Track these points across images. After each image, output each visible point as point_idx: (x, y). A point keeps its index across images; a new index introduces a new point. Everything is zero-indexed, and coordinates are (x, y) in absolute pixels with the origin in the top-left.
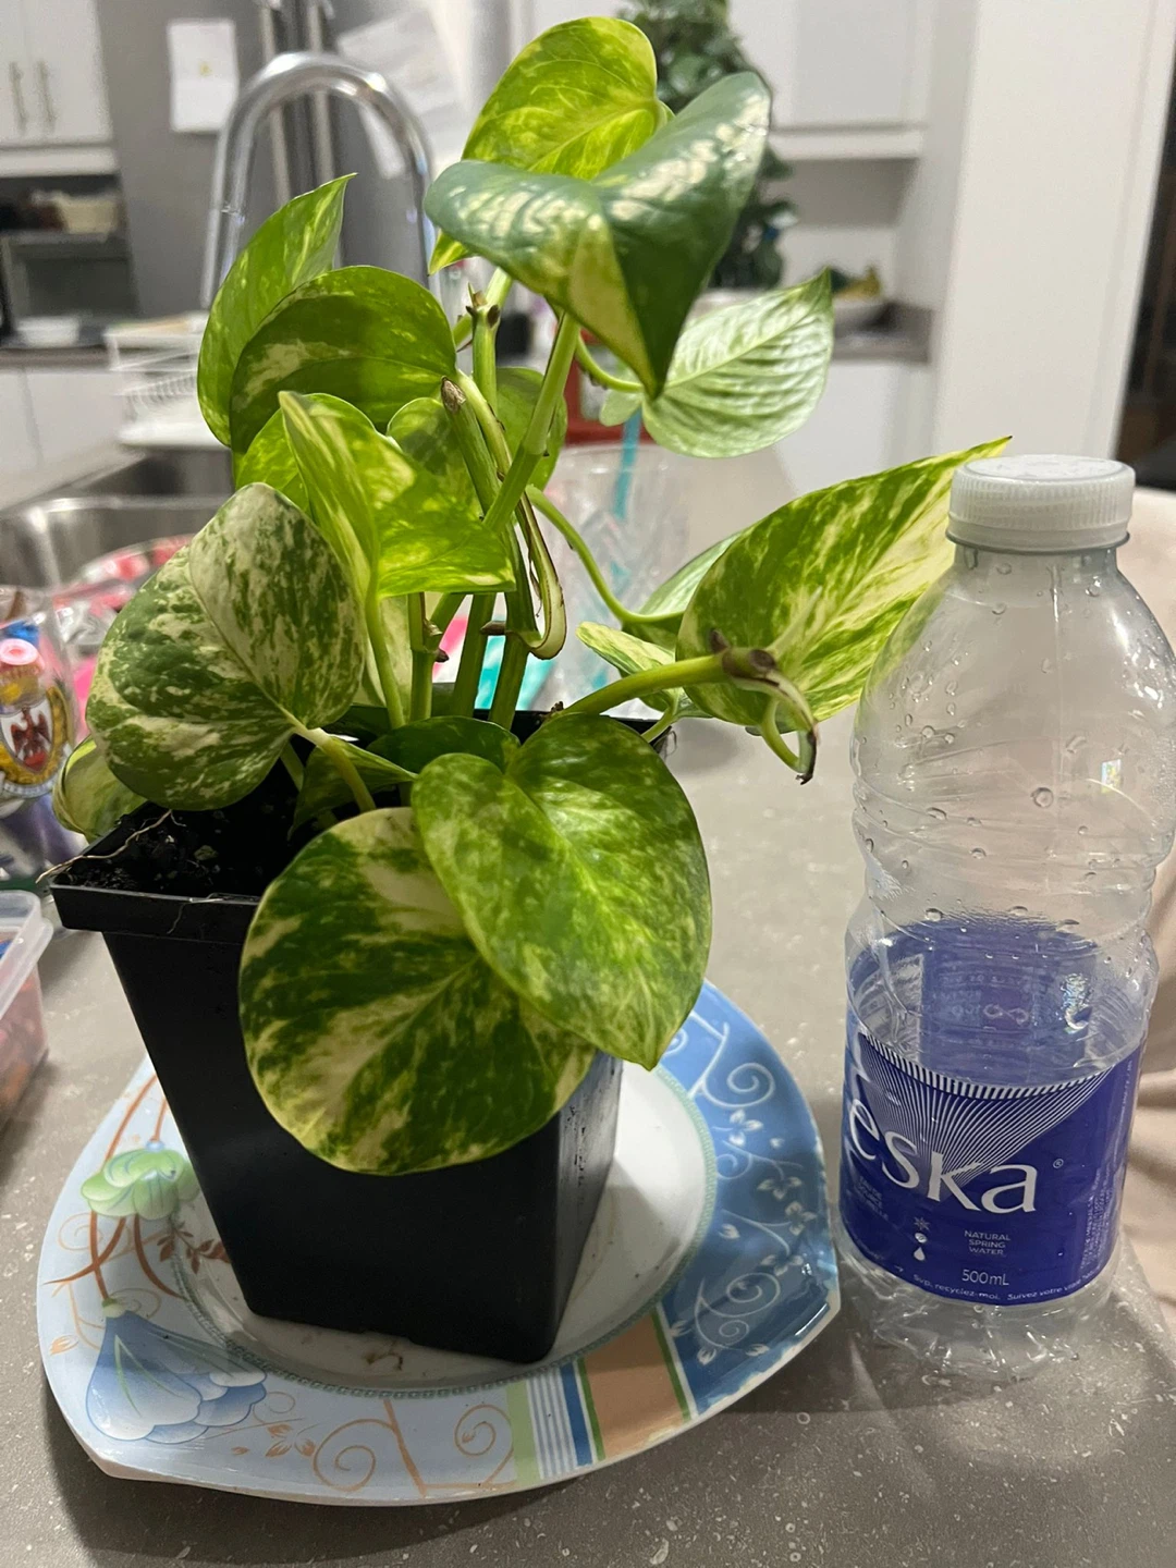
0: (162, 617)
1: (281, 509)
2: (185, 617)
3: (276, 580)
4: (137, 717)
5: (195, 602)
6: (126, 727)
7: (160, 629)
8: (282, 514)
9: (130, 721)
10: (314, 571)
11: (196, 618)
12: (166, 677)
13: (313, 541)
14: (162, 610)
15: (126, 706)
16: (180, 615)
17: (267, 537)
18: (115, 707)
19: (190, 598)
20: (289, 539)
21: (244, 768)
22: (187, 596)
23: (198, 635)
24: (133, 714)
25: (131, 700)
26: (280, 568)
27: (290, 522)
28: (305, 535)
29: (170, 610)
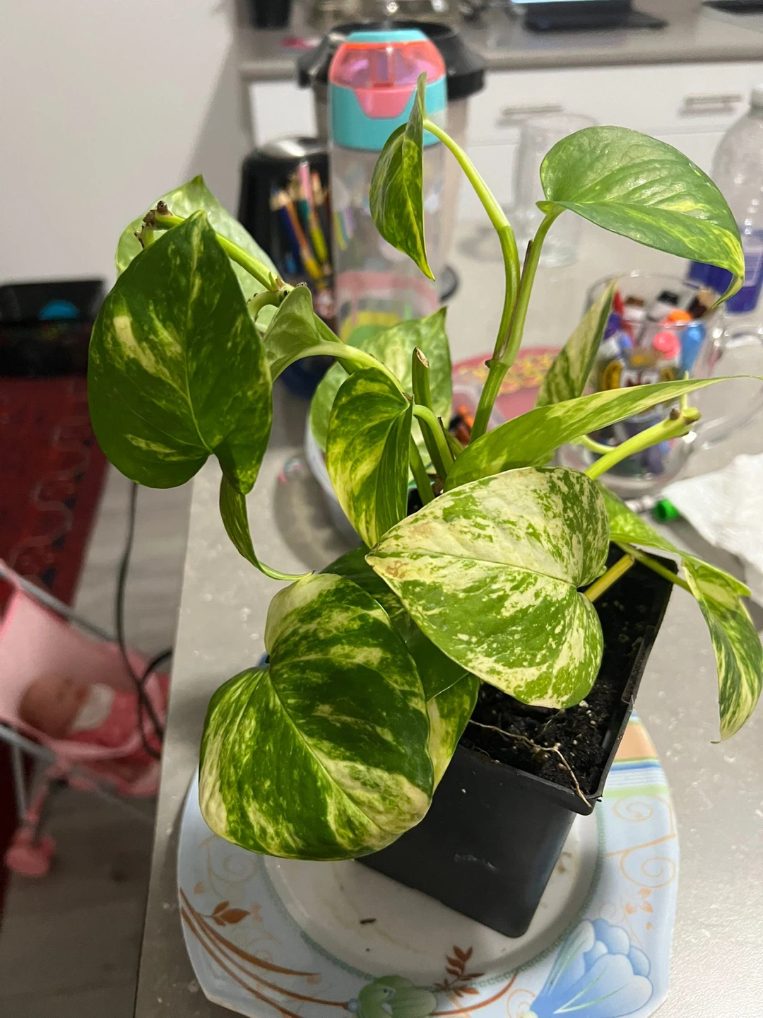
0: (507, 604)
1: (548, 474)
2: (527, 586)
3: (566, 517)
4: (555, 665)
5: (524, 573)
6: (556, 677)
7: (518, 609)
8: (551, 477)
9: (555, 672)
10: (583, 495)
11: (532, 580)
12: (550, 628)
13: (578, 478)
14: (502, 599)
15: (544, 668)
16: (521, 589)
17: (549, 497)
18: (541, 675)
19: (519, 574)
20: (565, 489)
21: (595, 631)
22: (516, 574)
23: (541, 589)
24: (551, 666)
25: (543, 661)
26: (565, 510)
27: (559, 478)
28: (571, 478)
29: (510, 593)
